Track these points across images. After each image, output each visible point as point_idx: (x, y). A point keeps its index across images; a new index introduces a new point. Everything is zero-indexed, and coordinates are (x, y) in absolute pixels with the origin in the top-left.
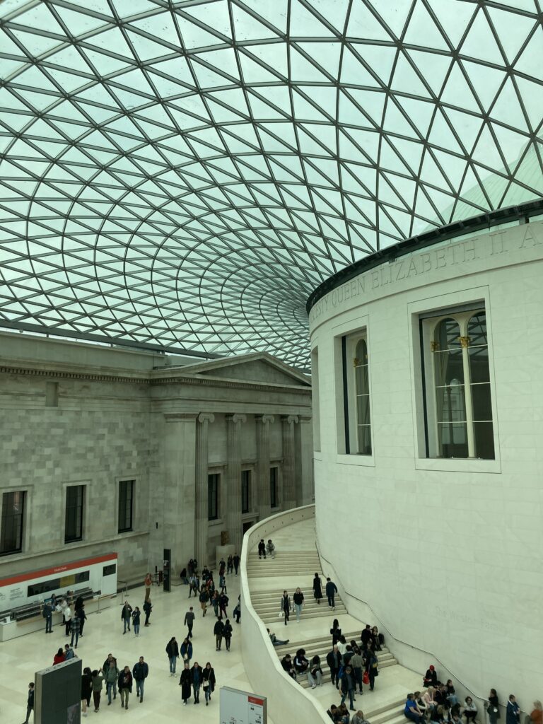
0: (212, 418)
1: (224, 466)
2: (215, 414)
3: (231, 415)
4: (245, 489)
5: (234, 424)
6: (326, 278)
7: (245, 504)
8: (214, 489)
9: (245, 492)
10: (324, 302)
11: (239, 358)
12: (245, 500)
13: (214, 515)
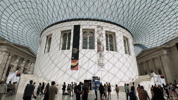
1: (13, 66)
2: (14, 54)
8: (9, 70)
13: (7, 75)
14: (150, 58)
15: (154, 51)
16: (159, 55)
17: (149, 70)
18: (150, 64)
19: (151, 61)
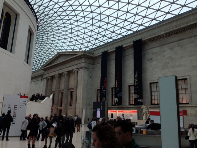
14: (65, 69)
15: (72, 57)
16: (78, 66)
17: (59, 91)
18: (63, 80)
19: (66, 75)
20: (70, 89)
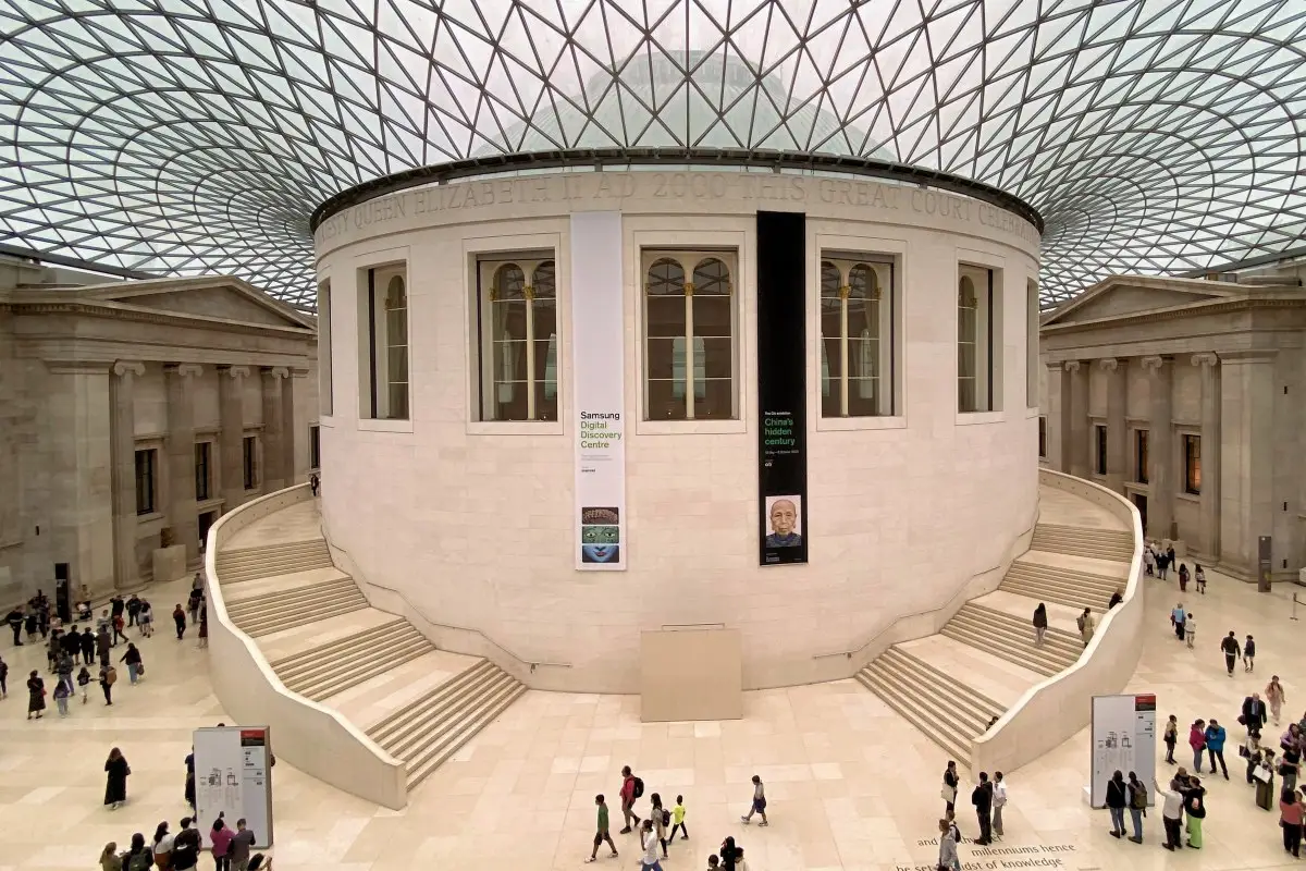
0: (141, 370)
1: (163, 439)
2: (145, 362)
3: (175, 365)
4: (201, 468)
5: (180, 378)
6: (345, 187)
7: (202, 488)
8: (146, 470)
9: (201, 473)
10: (342, 218)
11: (188, 282)
12: (202, 484)
13: (146, 506)
14: (1147, 346)
17: (1127, 423)
19: (1153, 372)
20: (1177, 425)
